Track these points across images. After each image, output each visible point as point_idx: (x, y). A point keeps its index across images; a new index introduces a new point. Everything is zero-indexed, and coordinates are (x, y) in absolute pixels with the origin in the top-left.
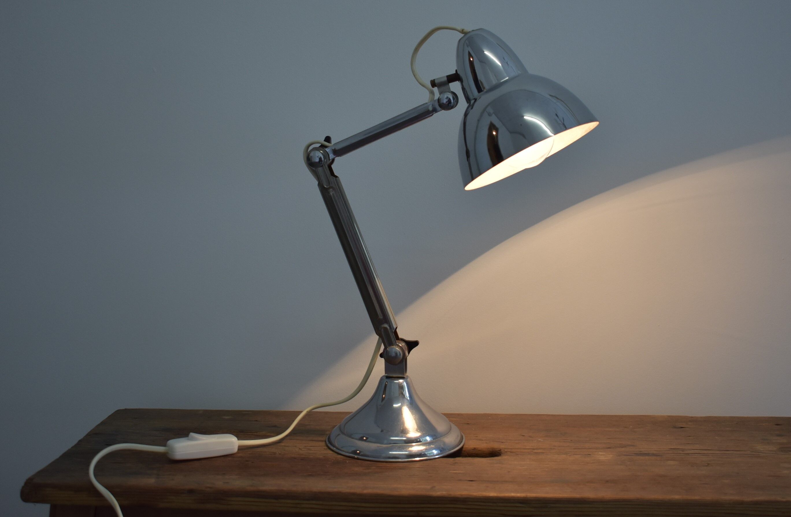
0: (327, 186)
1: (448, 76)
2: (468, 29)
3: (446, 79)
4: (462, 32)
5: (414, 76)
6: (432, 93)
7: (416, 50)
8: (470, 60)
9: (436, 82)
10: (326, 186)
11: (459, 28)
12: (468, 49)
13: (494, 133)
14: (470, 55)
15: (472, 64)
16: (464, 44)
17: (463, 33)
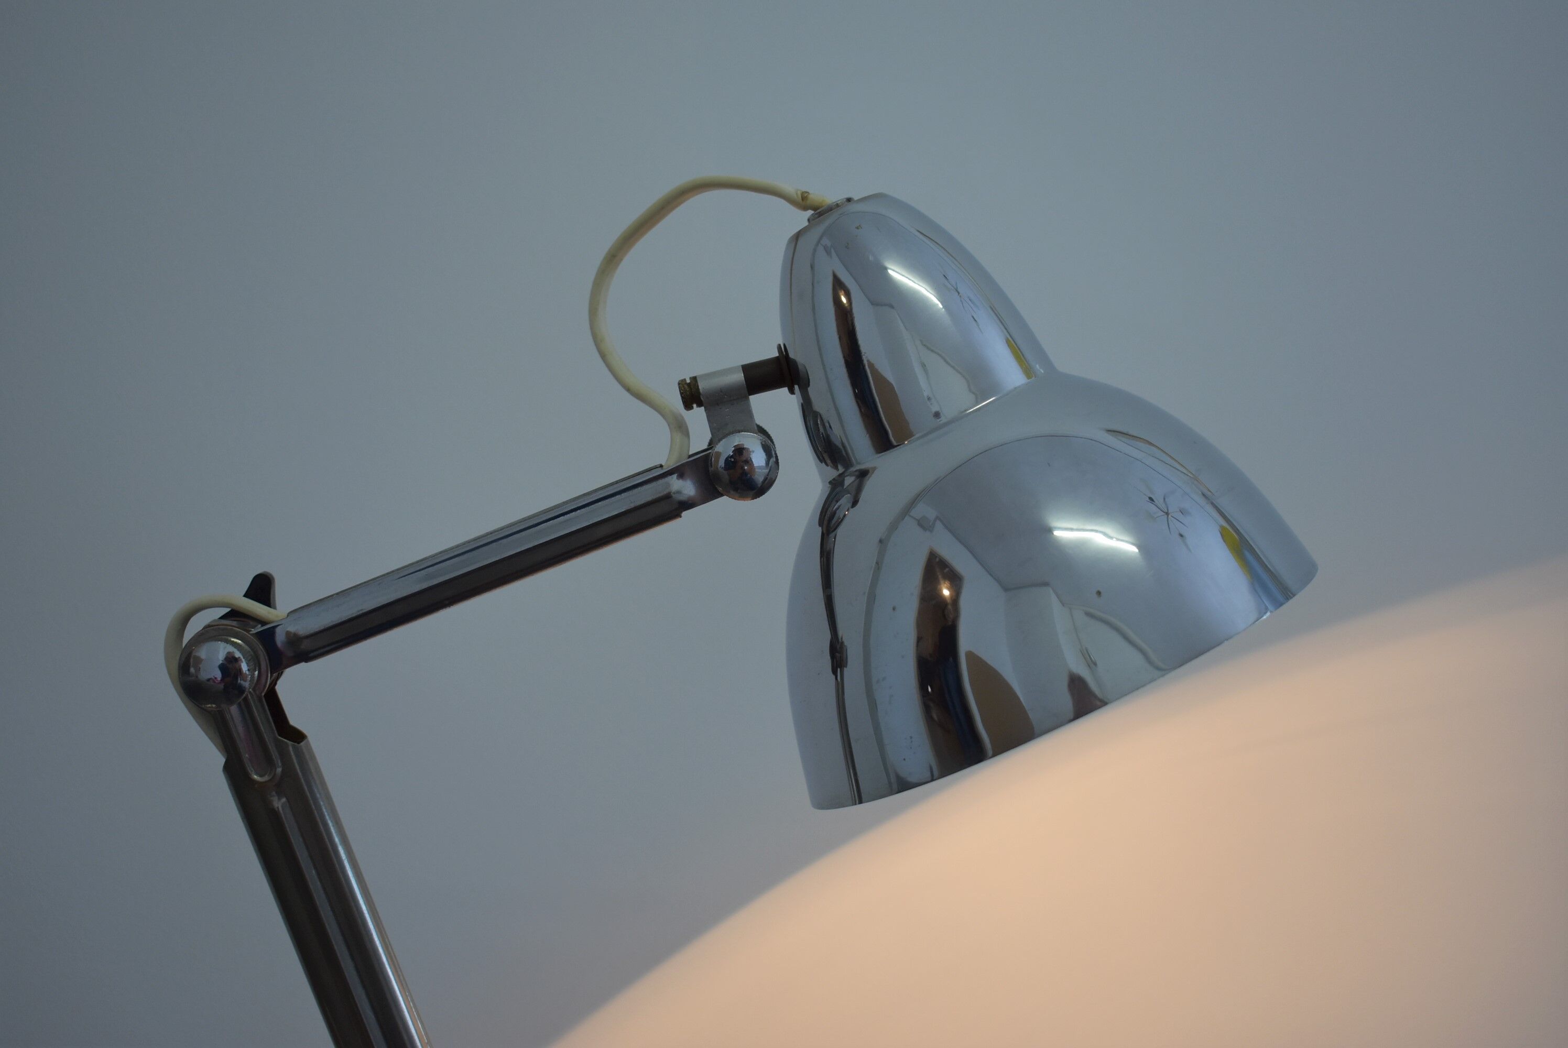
0: (261, 776)
1: (746, 369)
2: (828, 195)
3: (739, 377)
4: (802, 202)
5: (603, 356)
6: (680, 427)
7: (613, 258)
8: (837, 301)
9: (703, 386)
10: (257, 774)
11: (790, 188)
12: (830, 265)
13: (946, 592)
14: (838, 285)
15: (845, 318)
16: (815, 250)
17: (805, 208)
